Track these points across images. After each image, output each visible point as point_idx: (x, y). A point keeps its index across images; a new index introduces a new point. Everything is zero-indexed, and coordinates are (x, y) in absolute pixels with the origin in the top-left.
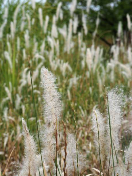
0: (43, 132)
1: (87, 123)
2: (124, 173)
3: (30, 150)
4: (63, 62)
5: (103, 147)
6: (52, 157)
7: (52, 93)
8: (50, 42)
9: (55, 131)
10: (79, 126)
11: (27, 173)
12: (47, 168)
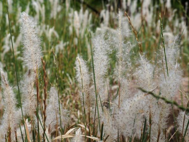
0: (23, 82)
1: (75, 91)
2: (110, 121)
3: (9, 102)
4: (49, 28)
5: (88, 97)
6: (33, 110)
7: (32, 39)
8: (35, 7)
9: (35, 79)
10: (66, 94)
11: (7, 127)
12: (29, 127)
